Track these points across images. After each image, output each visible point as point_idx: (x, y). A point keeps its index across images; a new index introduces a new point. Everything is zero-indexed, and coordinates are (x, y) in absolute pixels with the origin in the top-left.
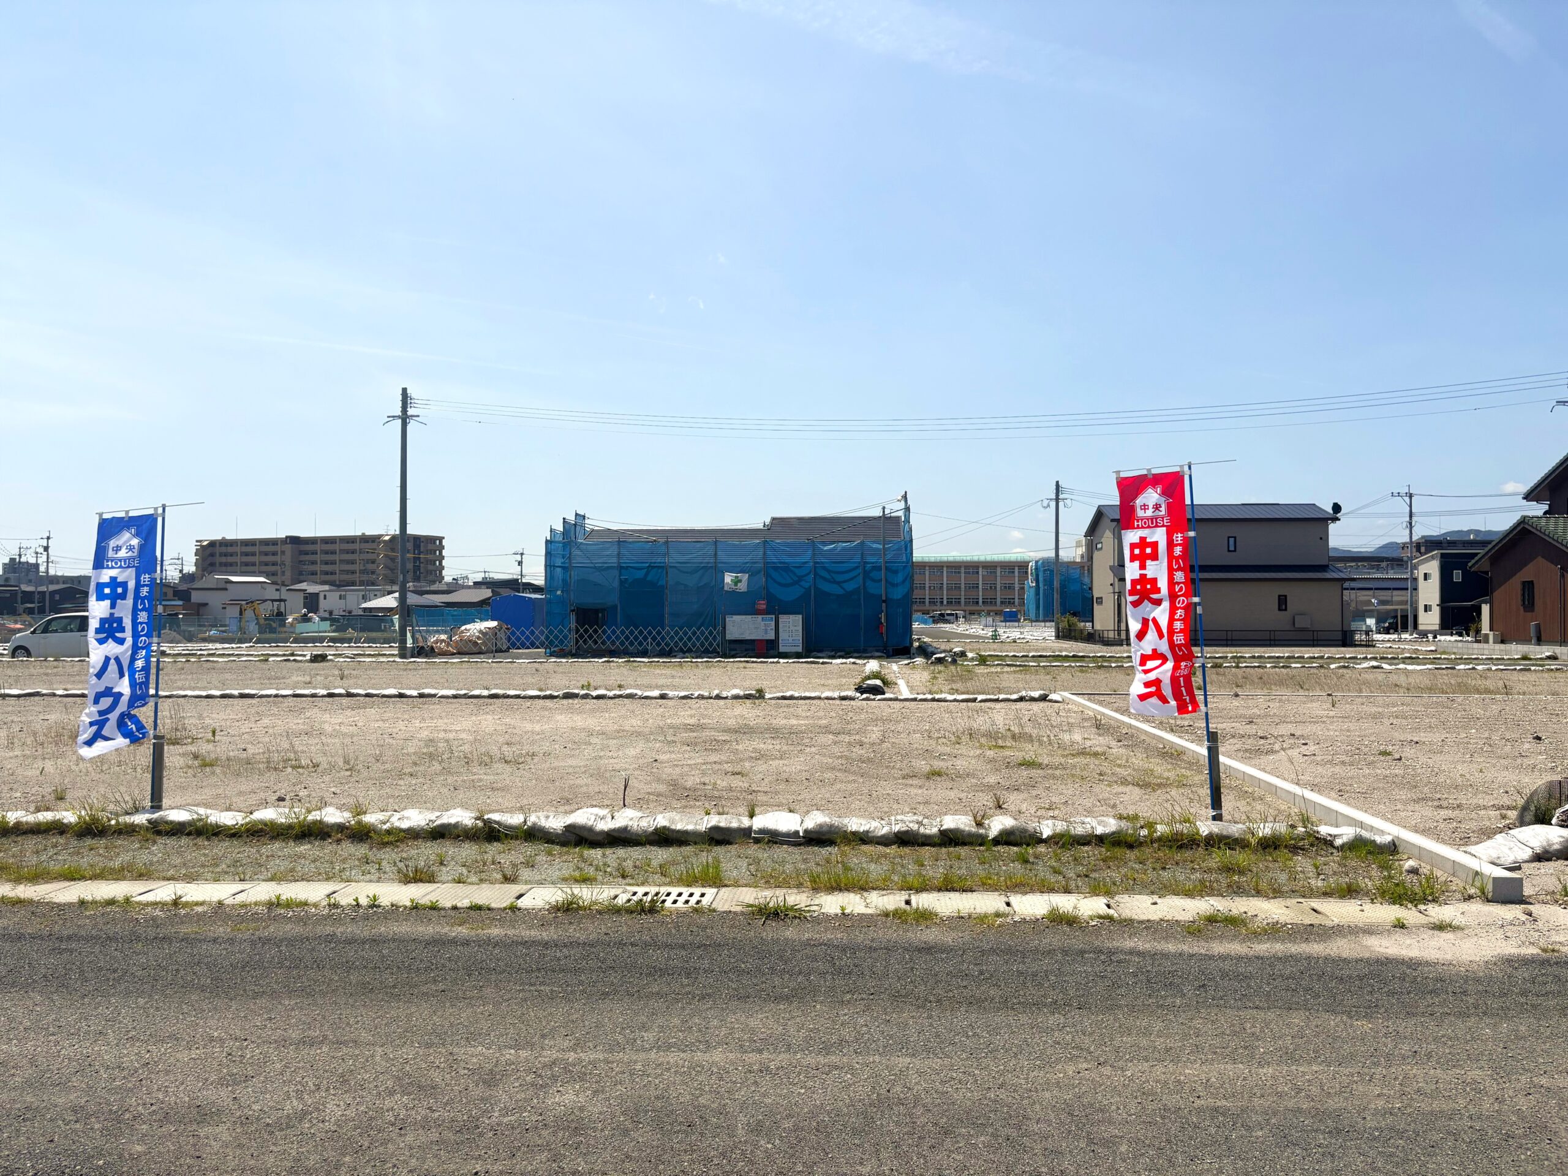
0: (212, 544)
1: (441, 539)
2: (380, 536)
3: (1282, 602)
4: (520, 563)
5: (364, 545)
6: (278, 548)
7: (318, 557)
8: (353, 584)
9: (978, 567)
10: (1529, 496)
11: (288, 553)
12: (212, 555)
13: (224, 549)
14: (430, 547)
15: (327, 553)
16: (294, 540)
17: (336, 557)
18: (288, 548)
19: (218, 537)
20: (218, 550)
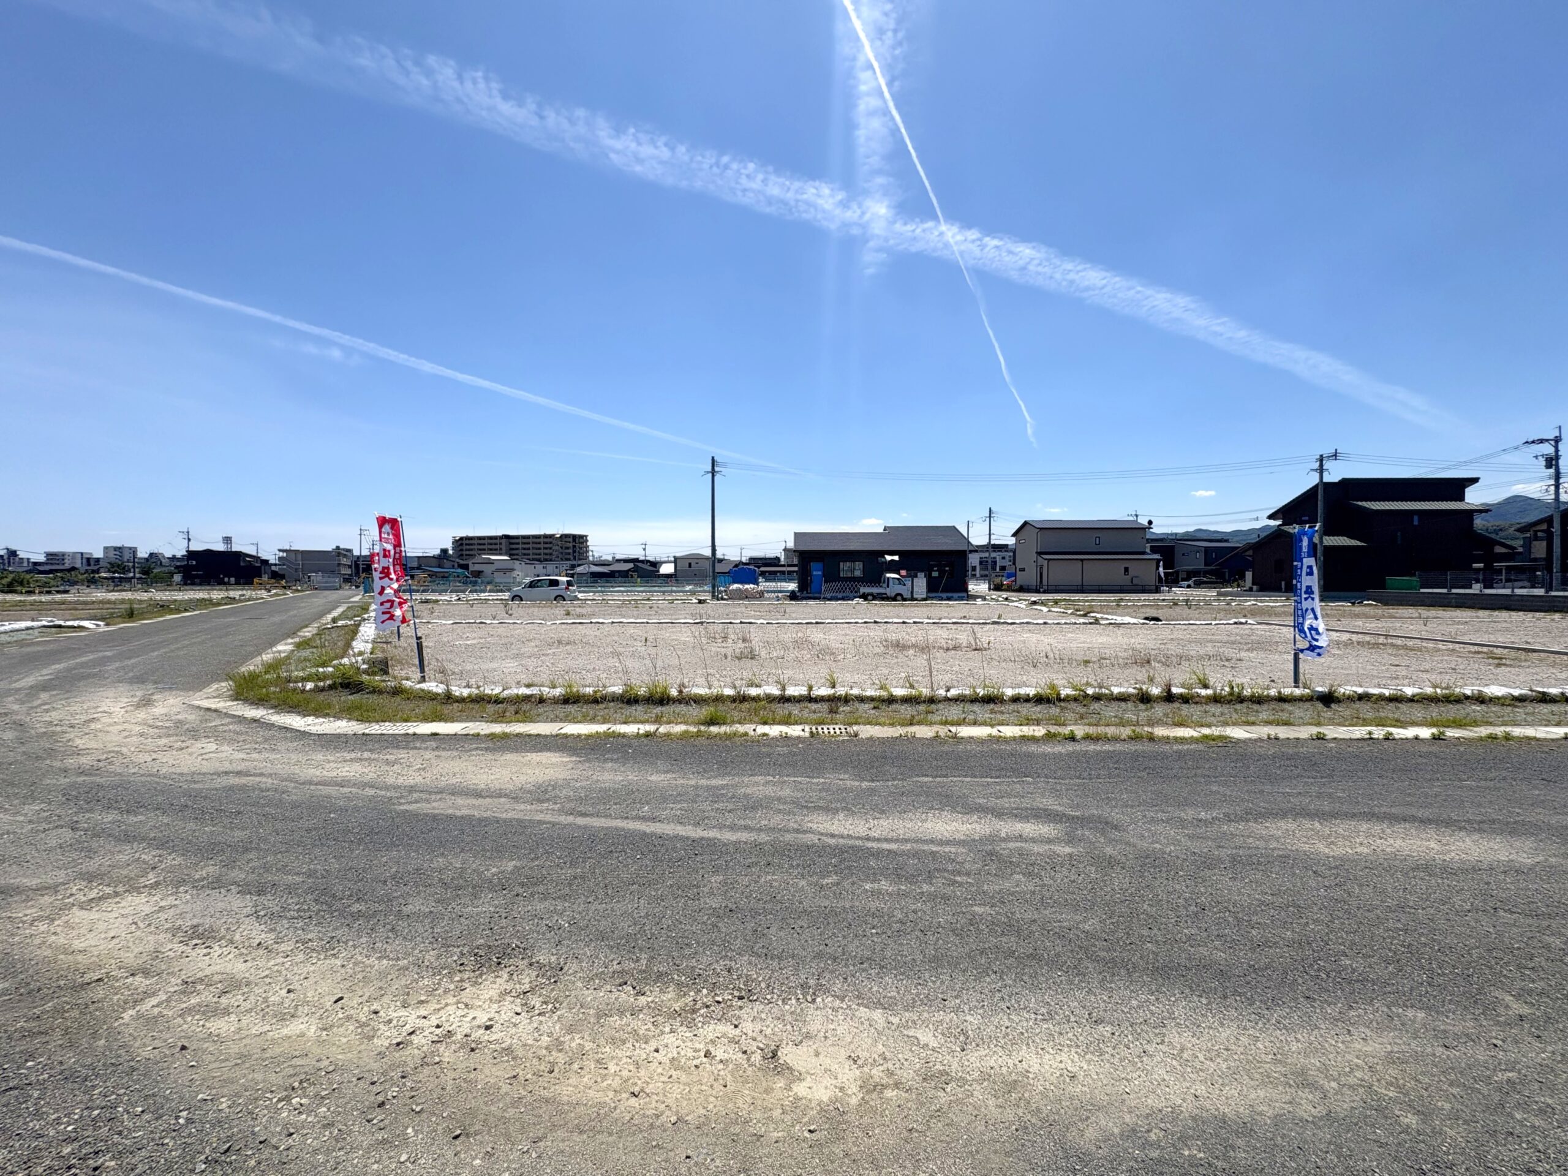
0: (461, 539)
1: (586, 536)
2: (554, 535)
3: (1126, 570)
4: (644, 549)
5: (546, 540)
6: (498, 541)
7: (520, 546)
8: (539, 560)
10: (1270, 517)
11: (504, 544)
12: (462, 544)
13: (467, 542)
14: (581, 540)
15: (525, 543)
16: (507, 537)
17: (530, 546)
18: (504, 541)
19: (464, 535)
20: (464, 542)
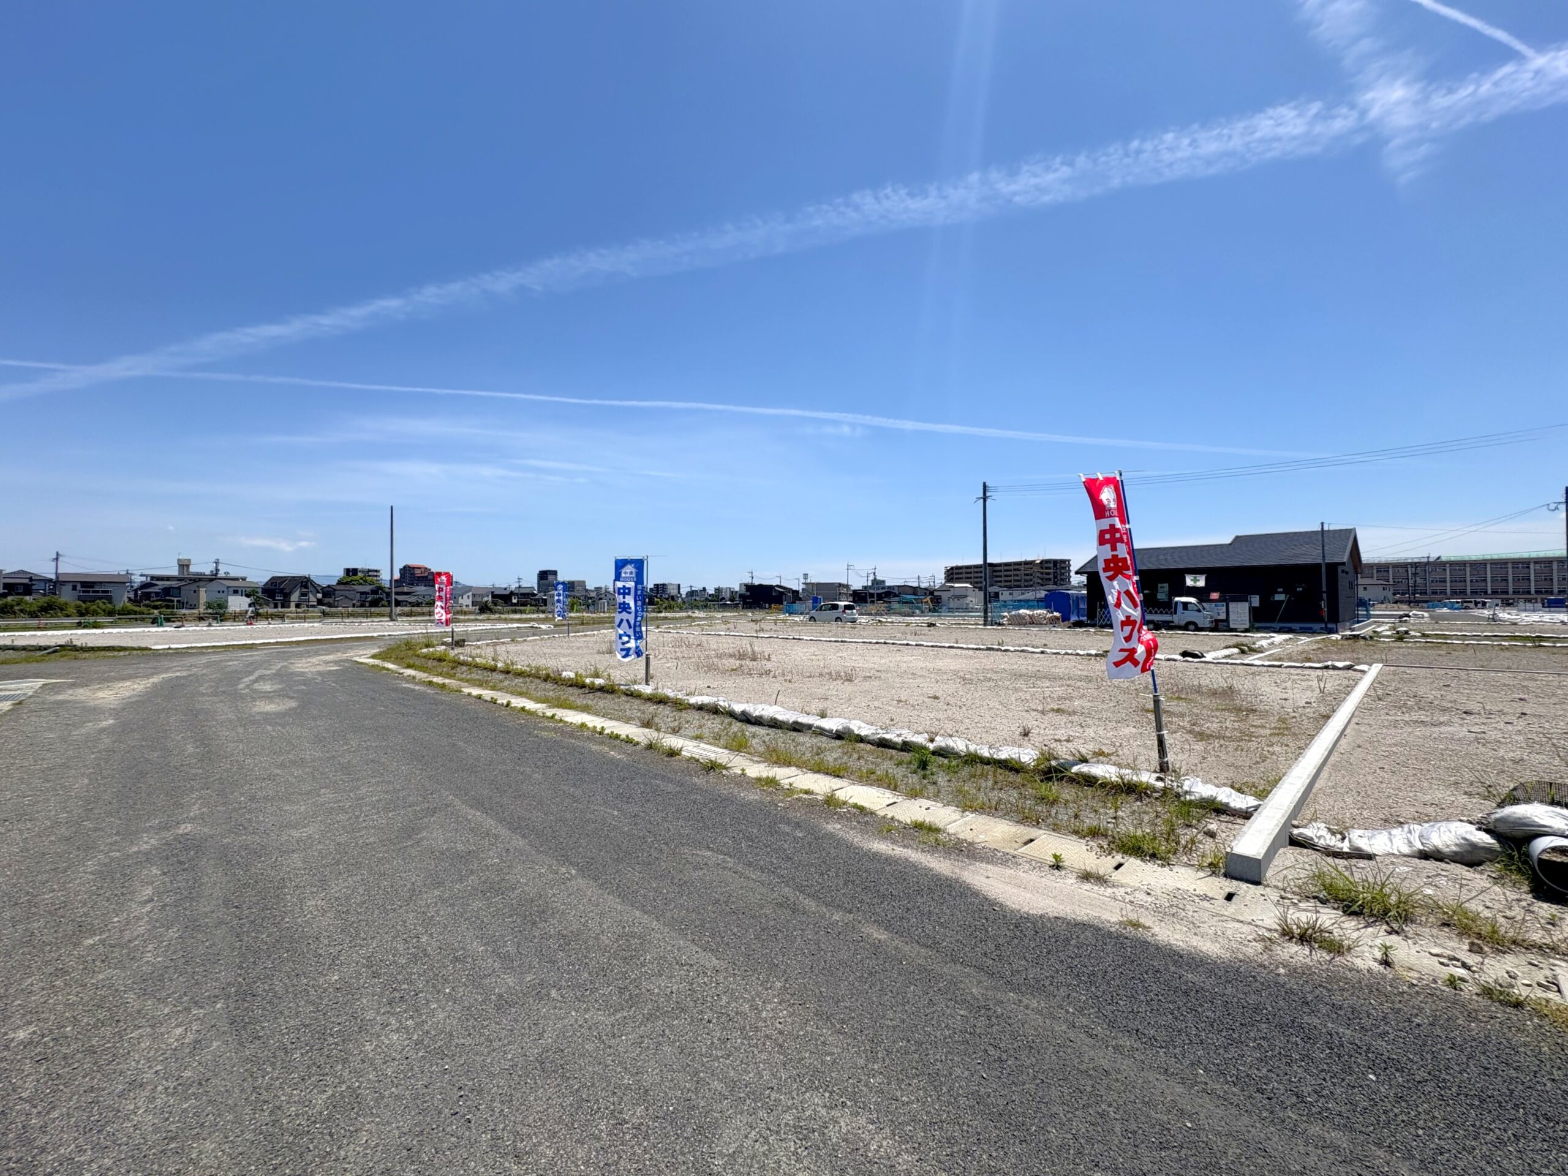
0: (952, 568)
1: (1069, 561)
2: (1034, 561)
8: (1019, 586)
9: (1529, 563)
11: (987, 572)
12: (952, 574)
14: (1063, 565)
15: (1006, 571)
17: (1011, 573)
19: (954, 565)
20: (955, 571)
